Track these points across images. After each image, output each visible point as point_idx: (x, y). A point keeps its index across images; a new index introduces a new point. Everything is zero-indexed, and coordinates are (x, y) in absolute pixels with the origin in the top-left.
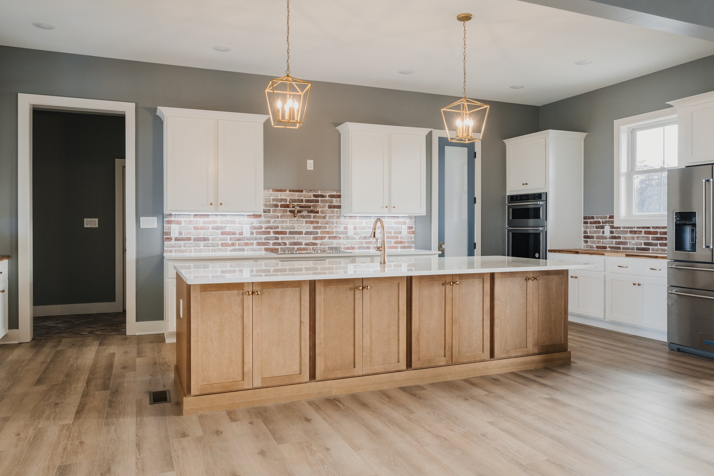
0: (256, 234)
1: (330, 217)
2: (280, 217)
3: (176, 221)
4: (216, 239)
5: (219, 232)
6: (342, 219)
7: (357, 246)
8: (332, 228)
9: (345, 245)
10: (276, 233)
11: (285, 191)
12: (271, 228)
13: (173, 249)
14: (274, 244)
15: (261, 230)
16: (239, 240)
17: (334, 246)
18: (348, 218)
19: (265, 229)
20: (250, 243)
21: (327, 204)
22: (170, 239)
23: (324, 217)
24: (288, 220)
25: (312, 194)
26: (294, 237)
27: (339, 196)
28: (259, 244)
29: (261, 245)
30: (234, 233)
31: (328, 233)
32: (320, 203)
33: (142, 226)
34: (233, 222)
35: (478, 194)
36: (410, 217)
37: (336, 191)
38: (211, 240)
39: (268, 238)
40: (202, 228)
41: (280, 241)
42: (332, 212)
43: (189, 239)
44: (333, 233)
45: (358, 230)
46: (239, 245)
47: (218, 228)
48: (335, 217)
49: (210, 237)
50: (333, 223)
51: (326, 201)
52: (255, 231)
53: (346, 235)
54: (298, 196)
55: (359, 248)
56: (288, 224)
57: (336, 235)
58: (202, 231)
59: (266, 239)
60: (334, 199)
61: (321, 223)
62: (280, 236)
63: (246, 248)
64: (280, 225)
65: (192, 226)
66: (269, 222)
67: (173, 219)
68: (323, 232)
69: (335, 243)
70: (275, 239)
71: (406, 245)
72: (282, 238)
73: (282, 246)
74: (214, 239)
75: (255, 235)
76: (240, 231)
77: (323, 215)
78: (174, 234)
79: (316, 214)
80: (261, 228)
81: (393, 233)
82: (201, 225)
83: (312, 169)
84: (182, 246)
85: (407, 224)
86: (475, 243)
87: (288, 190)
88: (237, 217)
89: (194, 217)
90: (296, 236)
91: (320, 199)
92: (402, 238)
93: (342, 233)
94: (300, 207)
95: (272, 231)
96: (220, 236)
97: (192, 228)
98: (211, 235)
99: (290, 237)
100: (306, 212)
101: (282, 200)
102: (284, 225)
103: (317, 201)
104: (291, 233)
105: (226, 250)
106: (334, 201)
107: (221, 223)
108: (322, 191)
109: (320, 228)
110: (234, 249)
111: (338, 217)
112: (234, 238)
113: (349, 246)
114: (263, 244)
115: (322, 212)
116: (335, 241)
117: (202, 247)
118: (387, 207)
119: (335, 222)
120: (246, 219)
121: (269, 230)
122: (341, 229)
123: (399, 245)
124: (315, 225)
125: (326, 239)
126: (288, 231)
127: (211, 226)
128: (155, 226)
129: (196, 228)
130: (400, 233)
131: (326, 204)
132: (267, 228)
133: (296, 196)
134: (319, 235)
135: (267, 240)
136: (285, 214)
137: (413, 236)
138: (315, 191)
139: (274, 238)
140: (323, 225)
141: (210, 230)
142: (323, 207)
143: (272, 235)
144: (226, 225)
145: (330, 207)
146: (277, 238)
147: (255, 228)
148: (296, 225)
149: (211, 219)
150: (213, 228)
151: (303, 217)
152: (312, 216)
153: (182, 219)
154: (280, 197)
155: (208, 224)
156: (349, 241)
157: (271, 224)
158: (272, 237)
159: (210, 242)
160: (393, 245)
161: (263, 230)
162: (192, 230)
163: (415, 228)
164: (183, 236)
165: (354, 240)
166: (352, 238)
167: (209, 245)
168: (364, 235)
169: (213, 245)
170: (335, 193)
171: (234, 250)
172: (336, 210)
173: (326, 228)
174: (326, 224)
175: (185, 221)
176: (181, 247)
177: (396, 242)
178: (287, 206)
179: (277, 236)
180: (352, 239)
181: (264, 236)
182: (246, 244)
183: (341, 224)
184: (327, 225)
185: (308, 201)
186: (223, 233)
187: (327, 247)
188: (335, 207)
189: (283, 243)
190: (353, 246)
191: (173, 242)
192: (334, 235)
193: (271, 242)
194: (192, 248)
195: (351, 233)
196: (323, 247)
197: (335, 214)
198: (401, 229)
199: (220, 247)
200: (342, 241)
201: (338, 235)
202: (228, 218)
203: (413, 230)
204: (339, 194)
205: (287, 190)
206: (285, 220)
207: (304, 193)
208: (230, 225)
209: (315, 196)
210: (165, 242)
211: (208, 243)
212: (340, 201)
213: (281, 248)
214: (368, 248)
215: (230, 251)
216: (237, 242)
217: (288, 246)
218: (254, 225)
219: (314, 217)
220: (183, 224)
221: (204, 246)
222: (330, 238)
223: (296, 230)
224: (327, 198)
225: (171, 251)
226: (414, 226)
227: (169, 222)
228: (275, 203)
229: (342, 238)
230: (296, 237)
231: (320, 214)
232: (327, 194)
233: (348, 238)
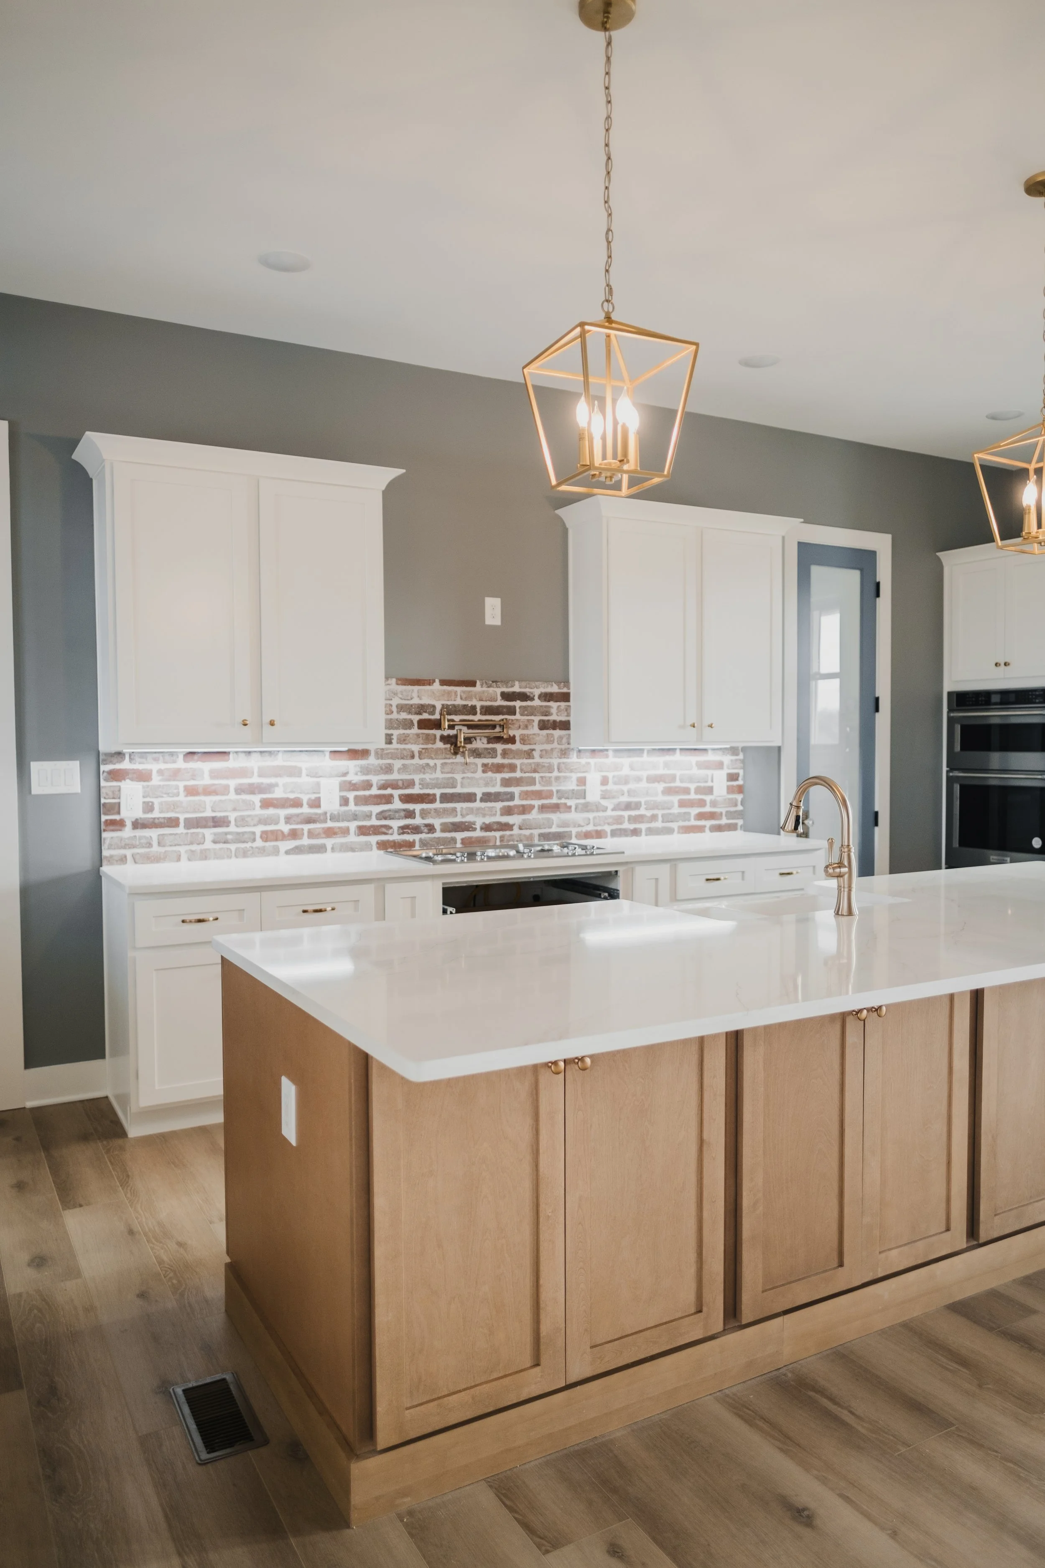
0: (356, 804)
1: (544, 754)
2: (417, 754)
3: (135, 771)
4: (249, 819)
5: (256, 799)
6: (573, 759)
7: (608, 829)
8: (548, 782)
9: (580, 826)
10: (408, 799)
11: (430, 682)
12: (394, 785)
13: (128, 853)
14: (403, 829)
15: (367, 793)
16: (309, 820)
17: (554, 829)
18: (588, 754)
19: (380, 788)
20: (339, 828)
21: (537, 719)
22: (119, 824)
23: (529, 754)
24: (439, 762)
25: (499, 691)
26: (454, 810)
27: (565, 697)
28: (363, 831)
29: (369, 834)
30: (297, 803)
31: (538, 795)
32: (518, 716)
33: (36, 790)
34: (295, 772)
35: (884, 689)
36: (734, 751)
37: (558, 683)
38: (233, 823)
39: (387, 814)
40: (208, 791)
41: (418, 821)
42: (549, 740)
43: (173, 823)
44: (550, 795)
45: (610, 787)
46: (311, 835)
47: (252, 789)
48: (555, 754)
49: (232, 816)
50: (550, 769)
51: (531, 711)
52: (351, 795)
53: (582, 801)
54: (464, 696)
55: (614, 833)
56: (438, 775)
57: (559, 801)
58: (209, 800)
59: (382, 816)
60: (554, 705)
61: (522, 770)
62: (417, 807)
63: (329, 842)
64: (417, 778)
65: (181, 785)
66: (389, 769)
67: (125, 765)
68: (526, 795)
69: (556, 821)
70: (406, 817)
71: (724, 821)
72: (424, 814)
73: (423, 836)
74: (242, 821)
75: (352, 807)
76: (313, 796)
77: (526, 748)
78: (130, 810)
79: (509, 746)
80: (368, 785)
81: (692, 791)
82: (207, 781)
83: (497, 622)
84: (155, 843)
85: (725, 767)
86: (876, 814)
87: (437, 681)
88: (304, 756)
89: (185, 761)
90: (459, 806)
91: (518, 704)
92: (714, 804)
93: (574, 794)
94: (470, 727)
95: (396, 793)
96: (258, 811)
97: (181, 789)
98: (235, 810)
99: (445, 810)
100: (485, 740)
101: (421, 709)
102: (428, 777)
103: (512, 711)
104: (445, 798)
105: (276, 852)
106: (554, 711)
107: (260, 776)
108: (524, 684)
109: (518, 782)
110: (297, 848)
111: (564, 753)
112: (298, 815)
113: (590, 828)
114: (376, 830)
115: (524, 741)
116: (555, 817)
117: (208, 845)
118: (694, 727)
119: (556, 767)
120: (327, 763)
121: (389, 791)
122: (571, 785)
123: (708, 823)
124: (507, 775)
125: (535, 811)
126: (438, 792)
127: (233, 783)
128: (77, 789)
129: (191, 791)
130: (710, 790)
131: (532, 718)
132: (383, 787)
133: (458, 696)
134: (517, 802)
135: (385, 818)
136: (430, 746)
137: (739, 797)
138: (506, 682)
139: (402, 814)
140: (527, 775)
141: (232, 796)
142: (526, 727)
143: (397, 805)
144: (272, 780)
145: (543, 726)
146: (410, 814)
147: (353, 787)
148: (458, 777)
149: (232, 763)
150: (239, 790)
151: (476, 753)
152: (499, 752)
153: (154, 767)
154: (416, 701)
155: (227, 778)
156: (591, 815)
157: (395, 776)
158: (397, 811)
159: (232, 828)
160: (693, 822)
161: (374, 791)
162: (182, 798)
163: (744, 779)
164: (156, 814)
165: (601, 814)
166: (598, 808)
167: (229, 837)
168: (625, 799)
169: (240, 838)
170: (554, 689)
171: (298, 850)
172: (557, 733)
173: (532, 782)
174: (535, 771)
175: (160, 772)
176: (150, 845)
177: (701, 816)
178: (437, 725)
179: (410, 806)
180: (598, 811)
181: (376, 809)
182: (330, 833)
183: (571, 771)
184: (536, 775)
185: (488, 710)
186: (266, 804)
187: (536, 832)
188: (555, 725)
189: (426, 825)
190: (599, 828)
191: (128, 832)
192: (554, 800)
193: (395, 824)
194: (182, 849)
195: (593, 794)
196: (527, 832)
197: (555, 745)
198: (712, 781)
199: (259, 843)
200: (573, 816)
201: (563, 801)
202: (280, 761)
203: (740, 782)
204: (565, 690)
205: (434, 681)
206: (431, 762)
207: (478, 688)
208: (287, 780)
209: (506, 696)
210: (104, 835)
211: (226, 834)
212: (568, 709)
213: (421, 840)
214: (635, 832)
215: (287, 852)
216: (306, 827)
217: (438, 834)
218: (348, 778)
219: (505, 754)
220: (156, 780)
221: (215, 842)
222: (543, 808)
223: (458, 790)
224: (537, 702)
225: (123, 860)
226: (741, 772)
227: (116, 775)
228: (404, 716)
229: (573, 809)
230: (458, 810)
231: (518, 746)
232: (537, 692)
233: (586, 808)
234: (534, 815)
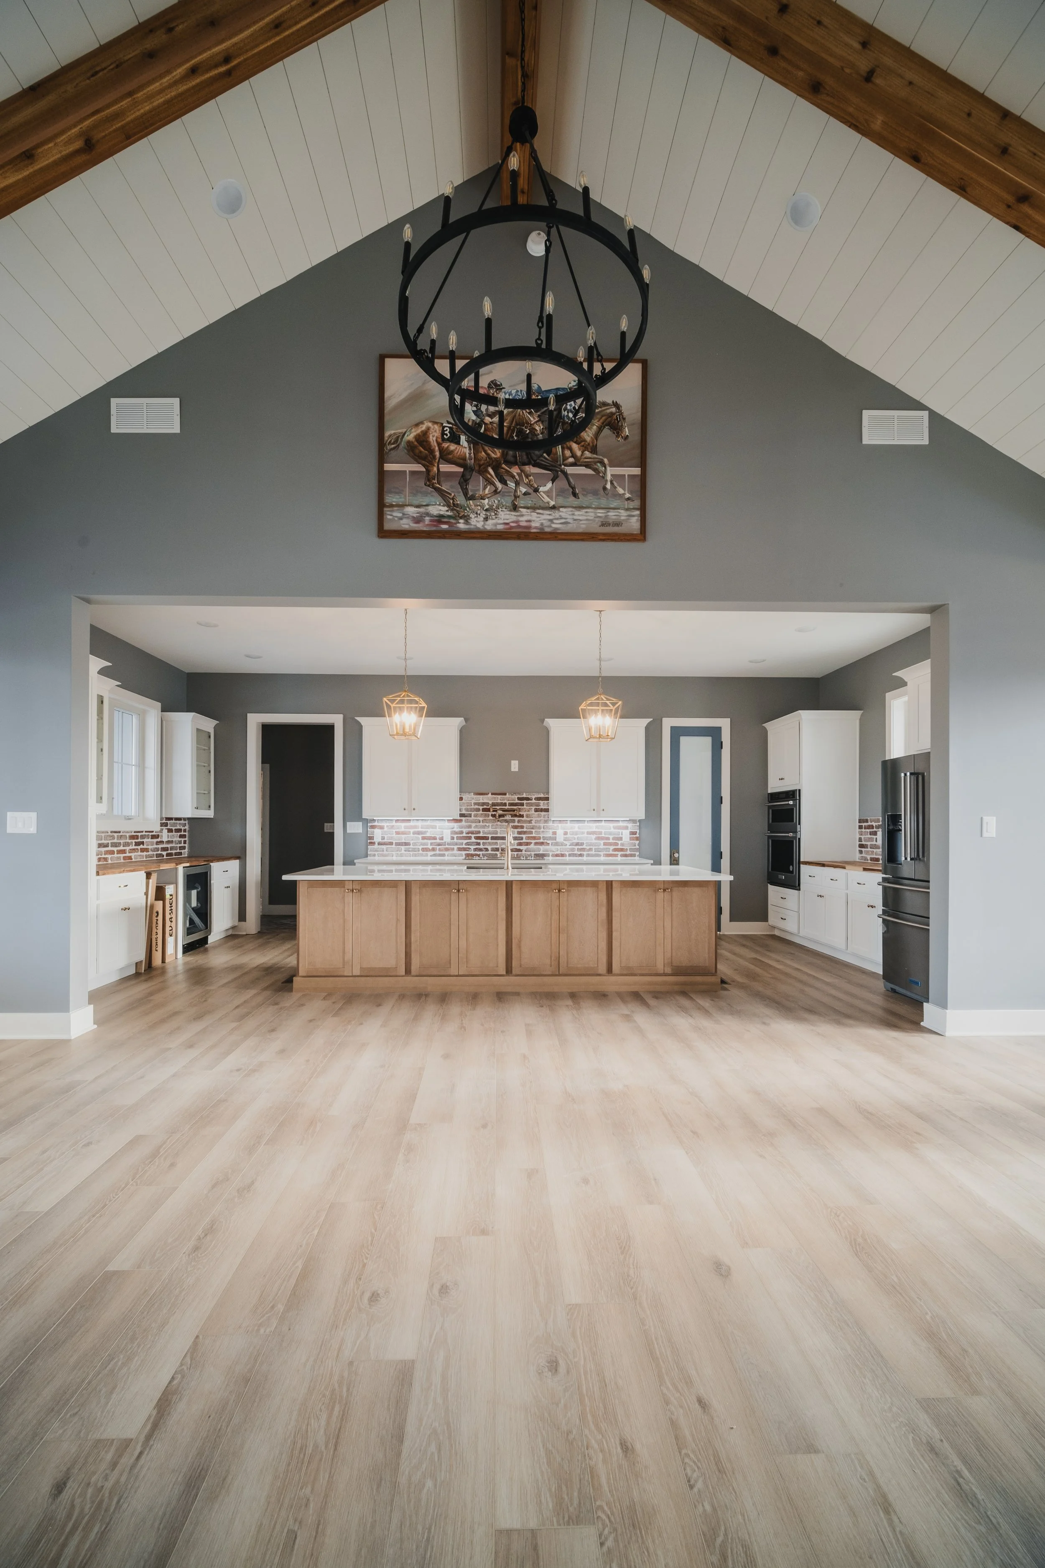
0: (457, 839)
1: (537, 822)
2: (481, 822)
3: (379, 826)
4: (417, 843)
5: (420, 836)
6: (550, 824)
7: (567, 853)
8: (539, 833)
9: (553, 851)
10: (477, 838)
11: (487, 794)
12: (472, 833)
13: (376, 853)
14: (475, 850)
15: (461, 835)
16: (439, 845)
17: (541, 852)
18: (558, 822)
19: (466, 834)
20: (451, 848)
21: (533, 808)
22: (373, 843)
23: (530, 822)
24: (490, 824)
25: (516, 797)
26: (497, 843)
27: (547, 799)
28: (459, 849)
29: (461, 851)
30: (435, 838)
31: (534, 838)
32: (525, 807)
33: (348, 831)
34: (434, 827)
35: (726, 793)
36: (634, 821)
37: (544, 793)
38: (412, 844)
39: (469, 843)
40: (403, 833)
41: (481, 846)
42: (539, 816)
43: (391, 844)
44: (539, 838)
45: (568, 836)
46: (440, 850)
47: (419, 833)
48: (542, 822)
49: (412, 842)
50: (539, 828)
51: (531, 805)
52: (455, 836)
53: (555, 841)
54: (501, 799)
55: (570, 855)
56: (490, 829)
57: (543, 841)
58: (403, 836)
59: (467, 844)
60: (542, 802)
61: (526, 828)
62: (481, 841)
63: (446, 853)
64: (481, 830)
65: (394, 831)
66: (470, 827)
67: (376, 824)
68: (528, 838)
69: (542, 849)
70: (476, 845)
71: (628, 852)
72: (484, 844)
73: (484, 852)
74: (415, 844)
75: (455, 840)
76: (441, 836)
77: (529, 819)
78: (377, 839)
79: (521, 818)
80: (462, 832)
81: (611, 839)
82: (403, 830)
83: (517, 770)
84: (385, 850)
85: (629, 828)
86: (722, 852)
87: (490, 793)
88: (437, 822)
89: (396, 822)
90: (499, 841)
91: (525, 802)
92: (622, 845)
93: (550, 838)
94: (503, 811)
95: (473, 836)
96: (421, 841)
97: (394, 832)
98: (412, 840)
99: (493, 843)
100: (510, 816)
101: (483, 804)
102: (486, 830)
103: (522, 805)
104: (493, 838)
105: (427, 855)
106: (542, 804)
107: (421, 828)
108: (527, 794)
109: (525, 833)
110: (434, 854)
111: (546, 821)
112: (435, 843)
113: (559, 852)
114: (465, 849)
115: (527, 816)
116: (542, 847)
117: (403, 852)
118: (594, 810)
119: (542, 827)
120: (447, 824)
121: (470, 835)
122: (550, 835)
123: (620, 853)
124: (520, 830)
125: (533, 844)
126: (490, 836)
127: (412, 831)
128: (361, 831)
129: (397, 833)
130: (621, 839)
131: (532, 807)
132: (468, 833)
133: (499, 799)
134: (524, 840)
135: (468, 845)
136: (487, 818)
137: (637, 842)
138: (519, 794)
139: (475, 844)
140: (529, 830)
141: (412, 835)
142: (529, 811)
143: (473, 840)
144: (426, 830)
145: (536, 810)
146: (479, 844)
147: (456, 833)
148: (499, 830)
149: (412, 824)
150: (414, 833)
151: (506, 821)
152: (516, 821)
153: (385, 824)
154: (481, 801)
155: (410, 829)
156: (559, 847)
157: (473, 829)
158: (473, 842)
159: (411, 846)
160: (611, 852)
161: (464, 835)
162: (394, 835)
163: (639, 834)
164: (385, 841)
165: (564, 847)
166: (562, 844)
167: (410, 849)
168: (576, 841)
169: (414, 850)
170: (542, 796)
171: (435, 855)
172: (543, 813)
173: (531, 833)
174: (532, 829)
175: (387, 826)
176: (383, 851)
177: (615, 850)
178: (488, 810)
179: (479, 841)
180: (562, 846)
181: (465, 841)
182: (447, 849)
183: (550, 829)
184: (533, 830)
185: (511, 804)
186: (423, 838)
187: (533, 853)
188: (542, 810)
189: (485, 848)
190: (563, 853)
191: (376, 846)
192: (541, 841)
193: (472, 847)
194: (394, 853)
195: (560, 838)
196: (529, 853)
197: (542, 818)
198: (622, 835)
199: (421, 852)
200: (550, 847)
201: (545, 841)
202: (428, 823)
203: (638, 835)
204: (547, 796)
205: (489, 793)
206: (487, 824)
207: (507, 795)
208: (431, 830)
209: (519, 799)
210: (369, 847)
211: (409, 848)
212: (548, 804)
213: (482, 854)
214: (581, 855)
215: (431, 856)
216: (438, 847)
217: (490, 852)
218: (454, 830)
219: (519, 821)
220: (386, 829)
221: (405, 851)
222: (536, 844)
223: (499, 835)
224: (534, 801)
225: (374, 855)
226: (638, 831)
227: (373, 827)
228: (477, 807)
229: (550, 844)
230: (499, 843)
231: (525, 818)
232: (534, 797)
233: (557, 844)
234: (532, 846)
